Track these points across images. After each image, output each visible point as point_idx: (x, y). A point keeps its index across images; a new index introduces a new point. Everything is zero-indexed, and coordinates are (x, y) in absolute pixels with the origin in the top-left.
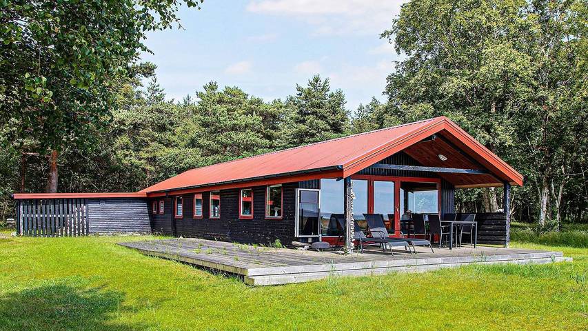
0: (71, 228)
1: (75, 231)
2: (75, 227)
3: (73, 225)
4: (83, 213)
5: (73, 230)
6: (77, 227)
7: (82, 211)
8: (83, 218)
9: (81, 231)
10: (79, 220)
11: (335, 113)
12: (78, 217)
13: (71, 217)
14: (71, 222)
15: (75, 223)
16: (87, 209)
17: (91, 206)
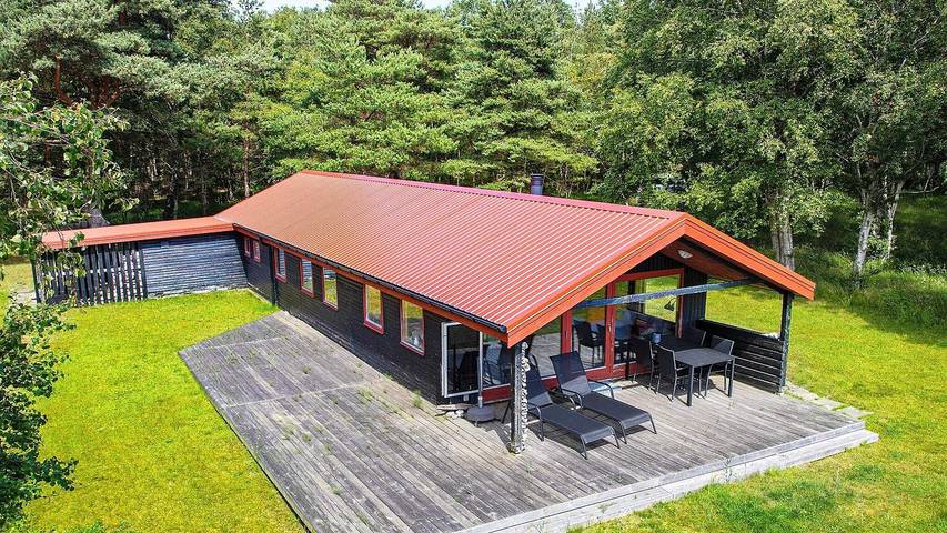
0: (118, 289)
1: (125, 293)
2: (124, 287)
3: (121, 284)
4: (135, 264)
5: (122, 290)
6: (128, 285)
7: (134, 261)
8: (136, 271)
9: (135, 291)
10: (130, 276)
11: (540, 44)
12: (129, 270)
13: (117, 272)
14: (117, 278)
15: (124, 281)
16: (142, 257)
17: (145, 251)
